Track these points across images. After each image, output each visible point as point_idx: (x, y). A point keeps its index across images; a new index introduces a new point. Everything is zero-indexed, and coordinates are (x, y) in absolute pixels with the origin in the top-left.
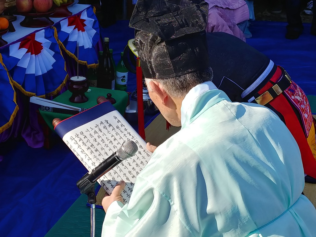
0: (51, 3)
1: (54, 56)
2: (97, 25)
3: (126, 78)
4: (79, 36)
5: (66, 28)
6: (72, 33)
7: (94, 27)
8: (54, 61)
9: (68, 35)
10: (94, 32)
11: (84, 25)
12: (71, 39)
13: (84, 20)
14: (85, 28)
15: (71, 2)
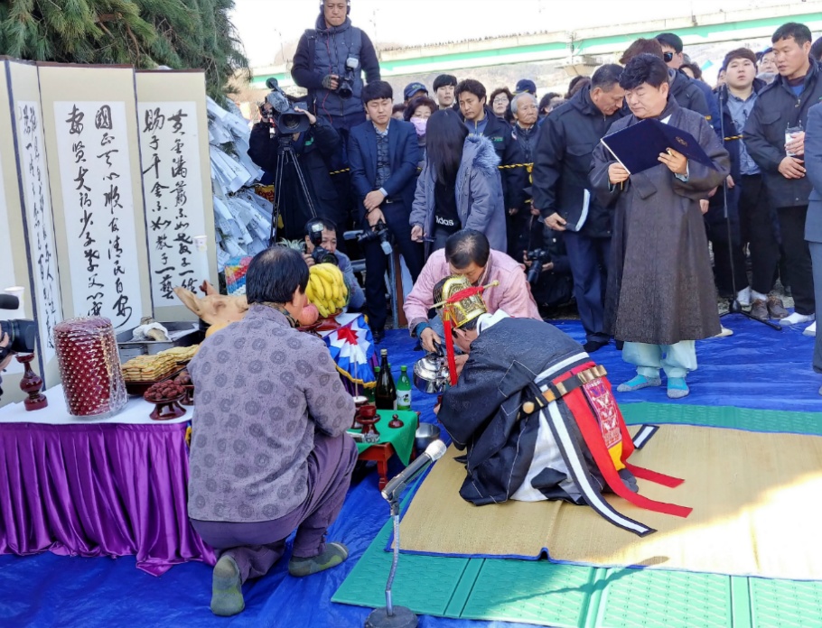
0: (317, 315)
2: (371, 335)
3: (409, 397)
6: (344, 347)
10: (367, 344)
11: (356, 337)
12: (343, 355)
13: (355, 332)
14: (357, 340)
15: (339, 311)
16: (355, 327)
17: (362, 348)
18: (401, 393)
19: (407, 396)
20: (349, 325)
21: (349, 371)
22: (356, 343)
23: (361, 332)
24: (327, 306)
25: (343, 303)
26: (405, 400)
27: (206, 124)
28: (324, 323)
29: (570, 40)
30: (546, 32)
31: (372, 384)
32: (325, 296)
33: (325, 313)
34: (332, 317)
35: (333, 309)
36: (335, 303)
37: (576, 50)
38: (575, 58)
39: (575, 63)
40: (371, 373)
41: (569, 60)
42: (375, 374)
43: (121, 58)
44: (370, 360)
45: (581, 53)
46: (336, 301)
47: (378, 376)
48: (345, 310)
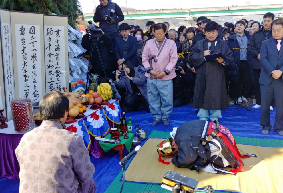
0: (102, 100)
1: (104, 120)
2: (120, 108)
4: (113, 112)
5: (108, 109)
6: (110, 111)
7: (118, 108)
8: (103, 122)
9: (108, 112)
10: (118, 110)
11: (115, 108)
12: (110, 113)
13: (115, 106)
14: (115, 109)
15: (109, 99)
16: (114, 104)
17: (117, 111)
18: (129, 127)
19: (130, 128)
20: (113, 104)
21: (112, 119)
22: (114, 110)
23: (117, 106)
24: (105, 97)
25: (111, 96)
26: (130, 129)
27: (67, 34)
28: (104, 102)
29: (189, 12)
30: (181, 9)
31: (119, 123)
32: (105, 94)
33: (104, 99)
34: (107, 101)
35: (107, 98)
36: (108, 96)
37: (191, 15)
38: (191, 18)
39: (190, 19)
40: (119, 120)
41: (189, 18)
42: (120, 120)
43: (40, 10)
44: (119, 115)
45: (192, 16)
46: (108, 95)
47: (121, 121)
48: (111, 98)
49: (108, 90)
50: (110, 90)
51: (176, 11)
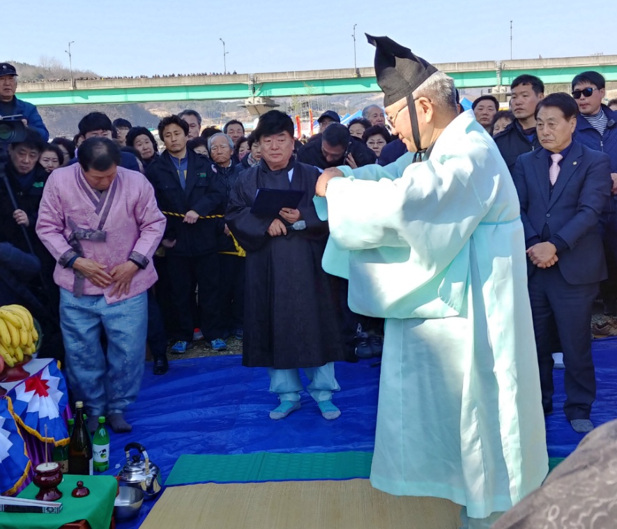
2: (64, 384)
3: (107, 453)
4: (41, 404)
5: (24, 396)
6: (32, 400)
7: (59, 388)
8: (9, 444)
9: (25, 405)
10: (60, 394)
15: (28, 358)
16: (46, 376)
20: (41, 372)
22: (46, 395)
24: (12, 352)
26: (102, 455)
28: (11, 373)
29: (252, 83)
31: (64, 441)
32: (12, 343)
33: (11, 361)
35: (21, 356)
36: (23, 350)
37: (257, 92)
38: (257, 99)
39: (256, 103)
40: (64, 429)
41: (251, 100)
42: (68, 426)
44: (63, 413)
47: (72, 431)
49: (24, 328)
50: (29, 330)
51: (215, 81)
